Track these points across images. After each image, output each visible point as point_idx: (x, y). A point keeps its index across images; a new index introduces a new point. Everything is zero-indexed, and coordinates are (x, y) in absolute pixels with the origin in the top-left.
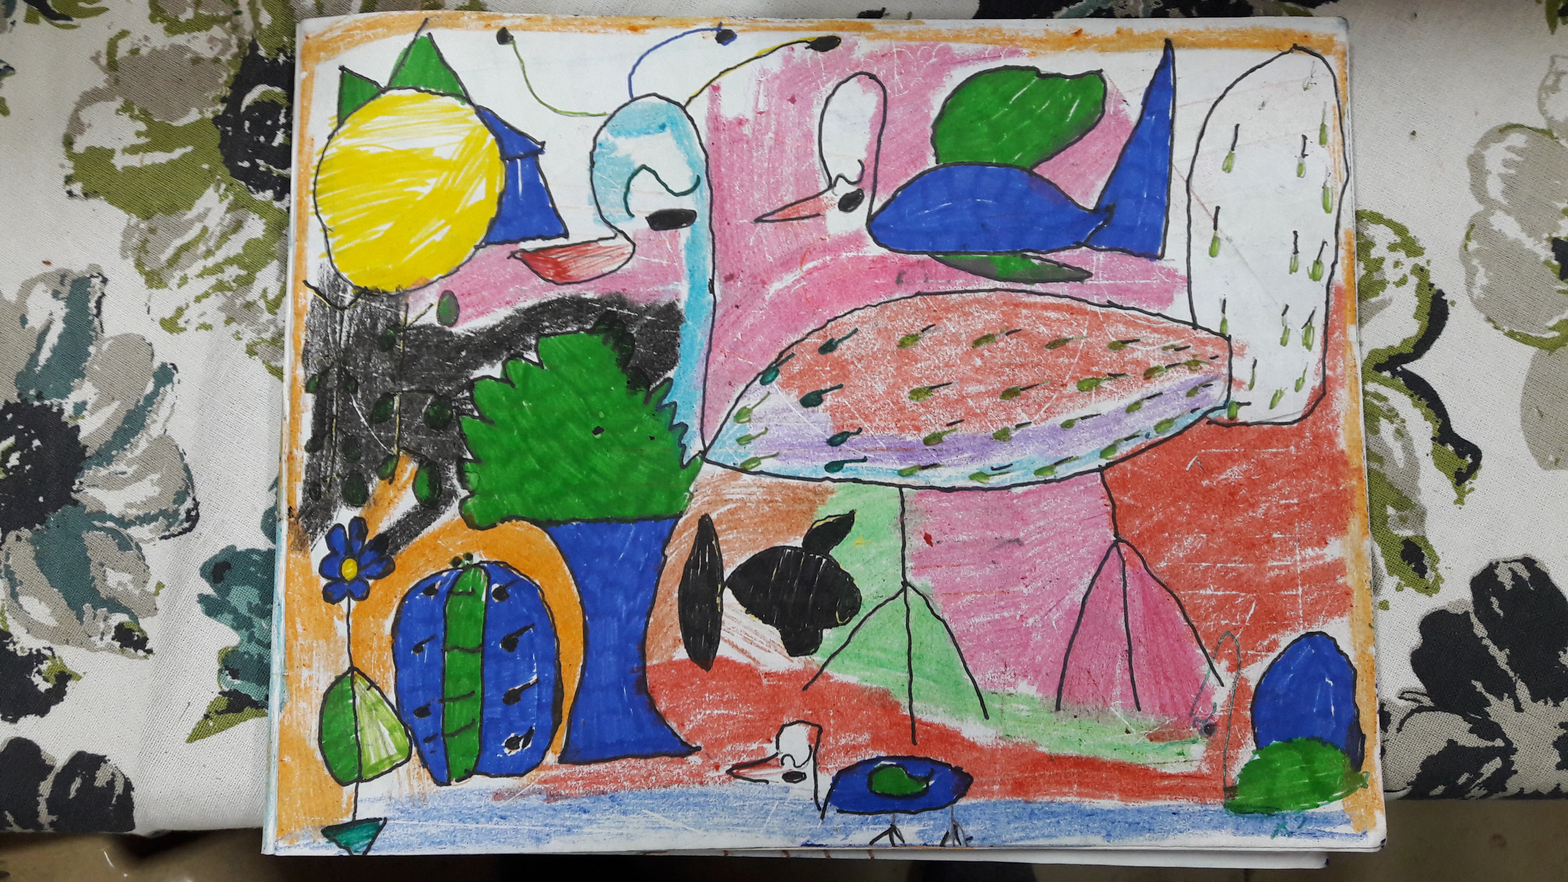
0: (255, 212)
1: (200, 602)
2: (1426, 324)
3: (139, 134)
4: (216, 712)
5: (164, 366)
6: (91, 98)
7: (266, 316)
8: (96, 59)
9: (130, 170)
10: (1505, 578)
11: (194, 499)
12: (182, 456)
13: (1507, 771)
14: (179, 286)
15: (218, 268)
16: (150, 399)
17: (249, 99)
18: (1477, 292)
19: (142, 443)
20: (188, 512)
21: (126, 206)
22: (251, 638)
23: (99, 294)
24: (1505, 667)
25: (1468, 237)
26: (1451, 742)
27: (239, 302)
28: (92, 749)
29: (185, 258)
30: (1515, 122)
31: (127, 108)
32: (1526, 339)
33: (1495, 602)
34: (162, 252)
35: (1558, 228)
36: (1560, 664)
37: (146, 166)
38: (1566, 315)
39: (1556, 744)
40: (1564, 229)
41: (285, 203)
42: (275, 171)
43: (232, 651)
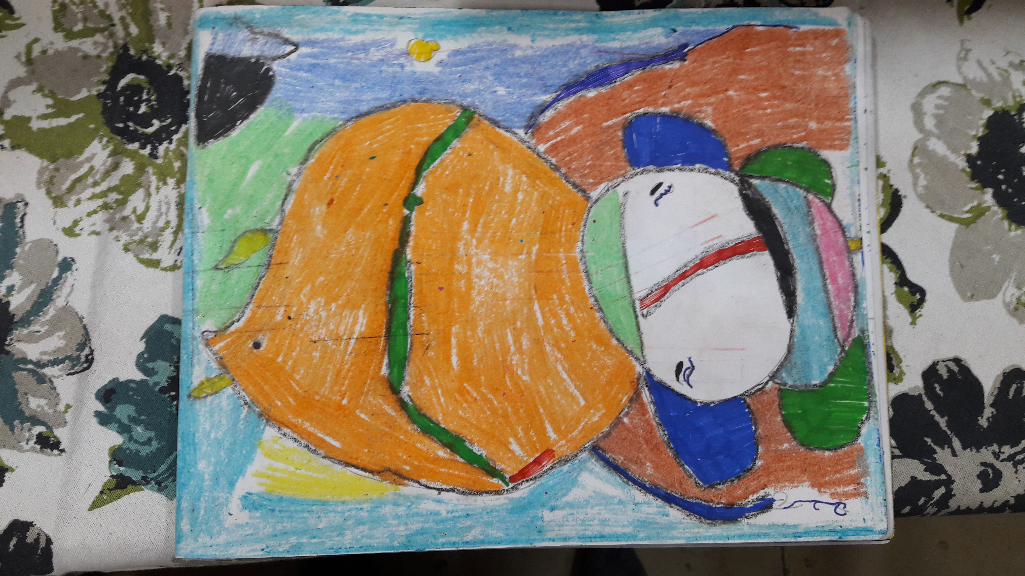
0: (128, 157)
1: (95, 416)
2: (889, 211)
3: (48, 106)
4: (108, 489)
5: (65, 259)
6: (15, 83)
7: (136, 225)
8: (18, 57)
9: (42, 131)
10: (943, 372)
11: (90, 348)
12: (81, 319)
13: (949, 495)
14: (76, 205)
15: (104, 194)
16: (56, 281)
17: (123, 83)
18: (920, 189)
19: (51, 311)
20: (87, 356)
21: (40, 155)
22: (131, 439)
23: (22, 213)
24: (945, 428)
25: (913, 155)
26: (913, 478)
27: (118, 216)
28: (23, 517)
29: (78, 187)
30: (943, 79)
31: (40, 89)
32: (951, 219)
33: (937, 387)
34: (63, 184)
35: (970, 147)
36: (979, 425)
37: (53, 128)
38: (975, 203)
39: (979, 477)
40: (974, 148)
41: (147, 151)
42: (141, 130)
43: (118, 448)
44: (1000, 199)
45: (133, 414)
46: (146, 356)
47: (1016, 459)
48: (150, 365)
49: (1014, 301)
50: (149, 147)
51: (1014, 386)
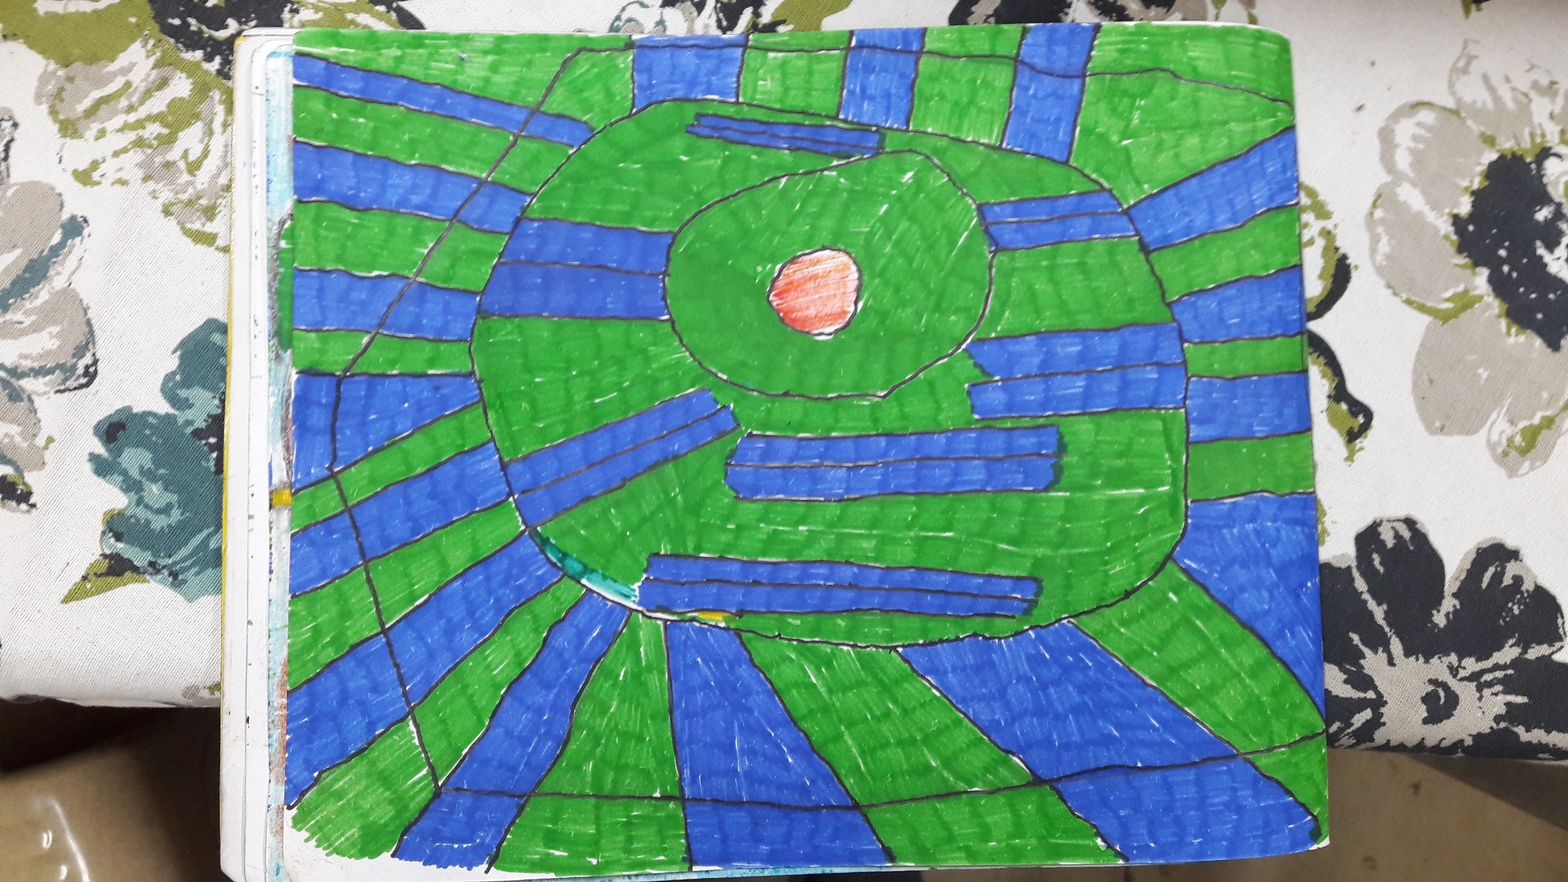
0: (182, 71)
1: (90, 460)
2: (1329, 286)
4: (95, 574)
5: (73, 218)
7: (185, 177)
9: (52, 16)
10: (1387, 536)
11: (94, 355)
12: (86, 311)
13: (1376, 723)
14: (97, 139)
15: (140, 124)
16: (55, 251)
18: (1379, 258)
19: (43, 294)
20: (87, 367)
21: (45, 52)
22: (140, 502)
23: (8, 138)
24: (1381, 622)
25: (1374, 205)
26: (1326, 692)
27: (158, 160)
29: (104, 110)
30: (1426, 100)
32: (1422, 308)
33: (1376, 559)
34: (79, 101)
35: (1457, 204)
36: (1432, 622)
37: (71, 14)
38: (1461, 288)
39: (1424, 700)
40: (1465, 207)
41: (215, 64)
42: (207, 32)
43: (119, 514)
44: (1499, 285)
45: (148, 465)
46: (178, 377)
47: (1482, 680)
48: (183, 393)
49: (1504, 441)
50: (218, 59)
51: (1491, 570)
